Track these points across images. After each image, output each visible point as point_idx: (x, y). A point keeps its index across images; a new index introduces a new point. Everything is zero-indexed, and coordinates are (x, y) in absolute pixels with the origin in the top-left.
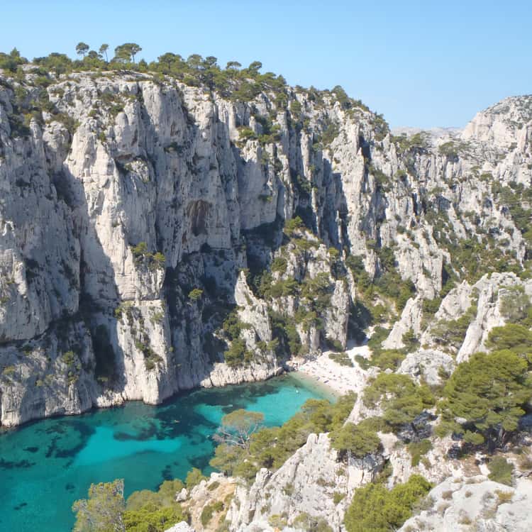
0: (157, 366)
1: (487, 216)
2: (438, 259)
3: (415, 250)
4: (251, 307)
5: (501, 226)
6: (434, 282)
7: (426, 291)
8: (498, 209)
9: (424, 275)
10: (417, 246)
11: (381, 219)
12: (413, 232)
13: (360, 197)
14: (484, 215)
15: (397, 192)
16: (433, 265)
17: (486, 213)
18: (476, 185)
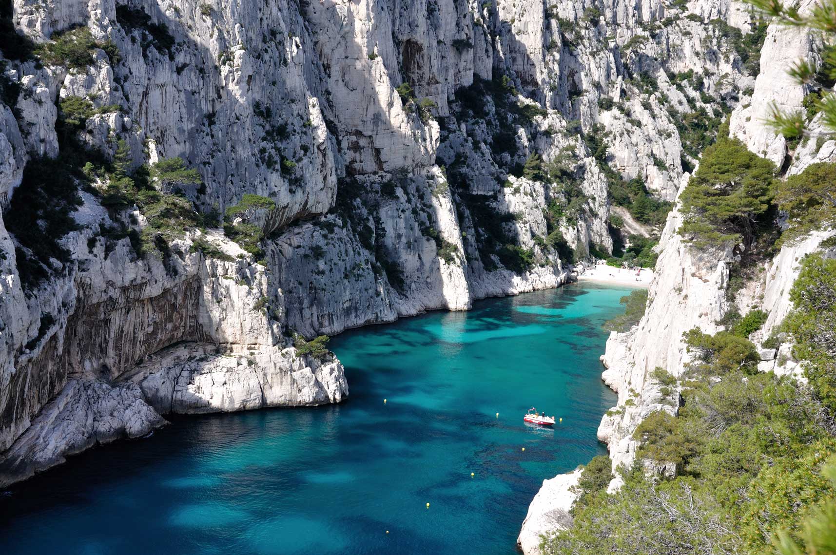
0: (455, 257)
1: (713, 74)
2: (672, 139)
3: (637, 130)
4: (512, 189)
5: (736, 88)
6: (672, 174)
7: (663, 192)
8: (727, 62)
9: (656, 167)
10: (639, 124)
11: (576, 92)
12: (627, 105)
13: (544, 56)
14: (708, 74)
15: (590, 45)
16: (667, 150)
17: (711, 71)
18: (688, 29)
